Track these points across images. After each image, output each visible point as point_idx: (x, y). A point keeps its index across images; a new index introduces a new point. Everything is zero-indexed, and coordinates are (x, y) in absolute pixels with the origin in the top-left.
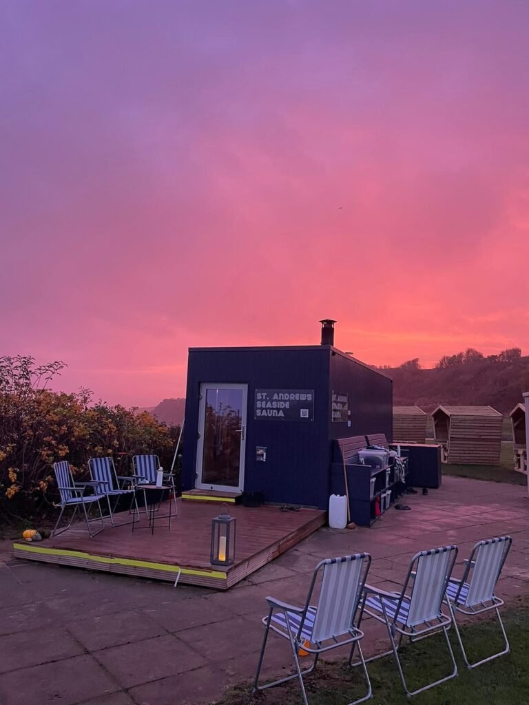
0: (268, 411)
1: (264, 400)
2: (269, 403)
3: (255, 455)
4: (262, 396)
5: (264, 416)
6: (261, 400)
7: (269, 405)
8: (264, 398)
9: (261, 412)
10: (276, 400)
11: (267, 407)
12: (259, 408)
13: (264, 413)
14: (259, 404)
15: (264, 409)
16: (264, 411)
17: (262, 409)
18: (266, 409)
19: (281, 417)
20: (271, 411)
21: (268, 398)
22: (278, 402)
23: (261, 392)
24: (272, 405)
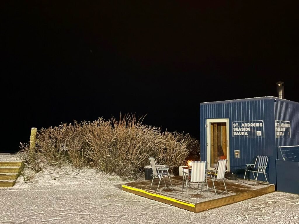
3: (234, 155)
4: (236, 125)
6: (236, 127)
8: (237, 126)
9: (236, 133)
10: (243, 127)
11: (239, 130)
13: (237, 134)
14: (234, 129)
17: (236, 131)
18: (238, 132)
19: (246, 135)
20: (241, 132)
21: (239, 126)
22: (245, 128)
23: (235, 123)
24: (241, 129)
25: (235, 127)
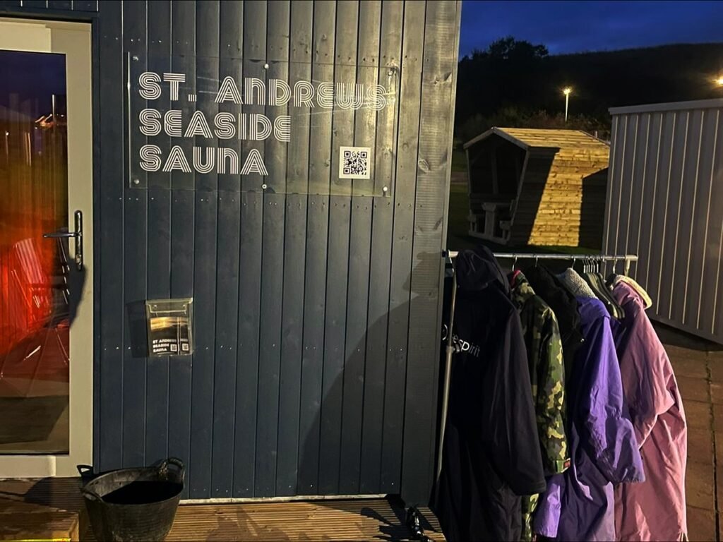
0: (197, 151)
1: (175, 105)
2: (198, 115)
3: (142, 336)
4: (165, 86)
5: (176, 172)
6: (162, 104)
7: (197, 126)
8: (174, 96)
9: (164, 157)
10: (227, 106)
11: (191, 132)
12: (152, 140)
13: (176, 160)
14: (149, 121)
15: (176, 141)
16: (177, 152)
17: (164, 142)
18: (187, 144)
19: (253, 175)
20: (210, 152)
21: (193, 98)
22: (242, 117)
23: (159, 68)
24: (213, 127)
25: (152, 104)
